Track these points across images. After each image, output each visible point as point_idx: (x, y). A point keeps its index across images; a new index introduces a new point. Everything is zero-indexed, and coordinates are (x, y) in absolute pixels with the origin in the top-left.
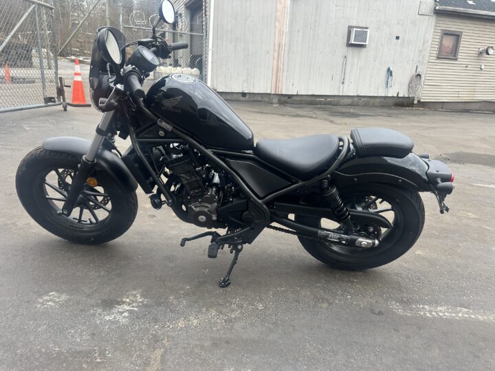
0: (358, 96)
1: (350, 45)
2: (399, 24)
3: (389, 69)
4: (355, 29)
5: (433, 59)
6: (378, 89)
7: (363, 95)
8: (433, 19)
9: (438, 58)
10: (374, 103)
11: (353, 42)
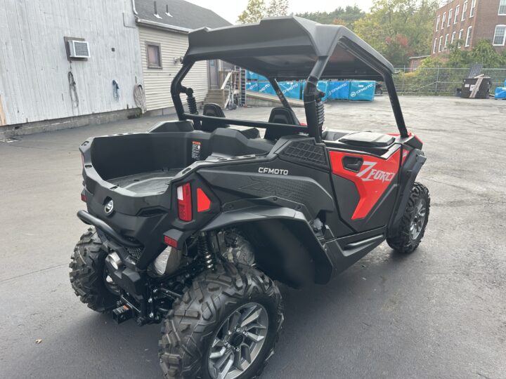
0: (94, 114)
1: (71, 59)
2: (110, 35)
3: (114, 83)
4: (74, 41)
5: (145, 69)
6: (110, 104)
7: (98, 112)
8: (136, 31)
9: (149, 68)
10: (109, 119)
11: (76, 56)
